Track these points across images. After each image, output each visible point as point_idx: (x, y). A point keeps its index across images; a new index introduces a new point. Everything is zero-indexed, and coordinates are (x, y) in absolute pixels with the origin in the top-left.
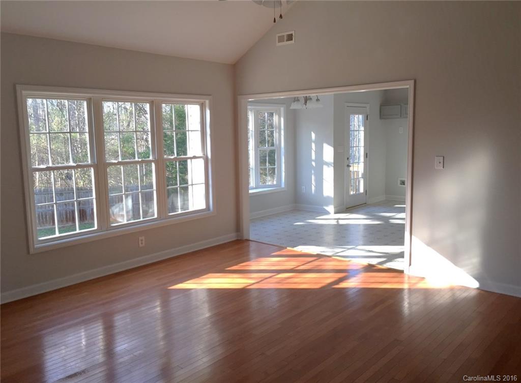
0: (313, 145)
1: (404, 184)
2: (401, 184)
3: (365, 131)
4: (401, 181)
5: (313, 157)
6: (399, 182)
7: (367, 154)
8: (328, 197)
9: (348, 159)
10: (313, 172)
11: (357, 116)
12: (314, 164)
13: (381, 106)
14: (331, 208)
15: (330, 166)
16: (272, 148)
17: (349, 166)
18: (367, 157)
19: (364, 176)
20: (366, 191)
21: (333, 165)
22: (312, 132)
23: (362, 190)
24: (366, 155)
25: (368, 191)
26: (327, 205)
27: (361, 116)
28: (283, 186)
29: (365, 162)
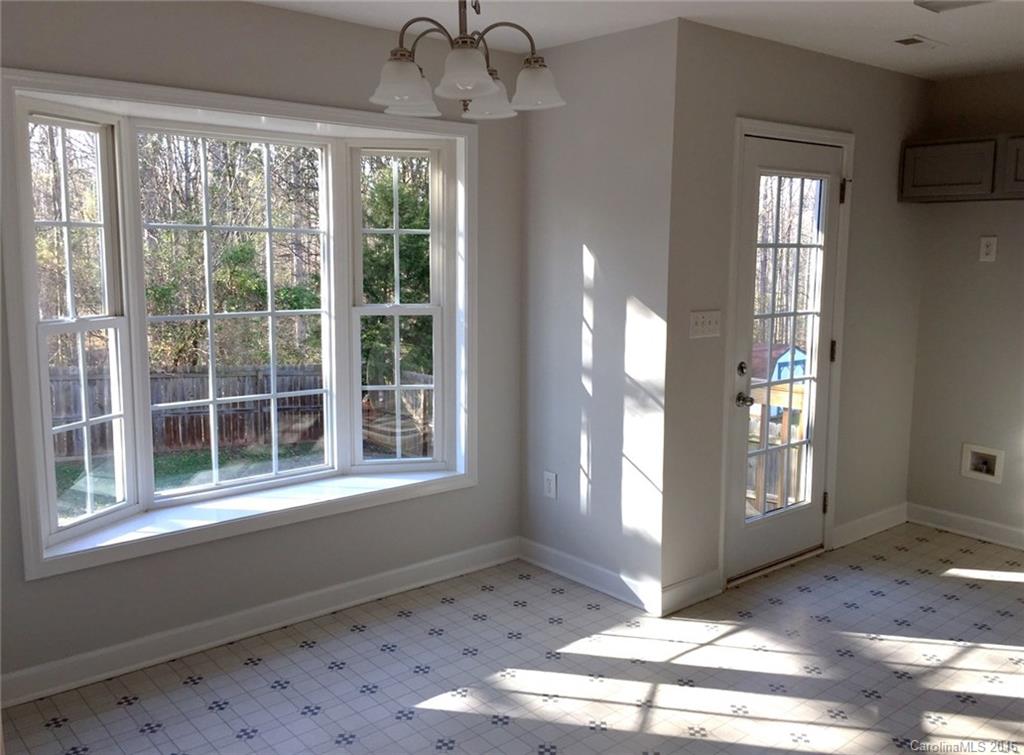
0: (588, 310)
1: (990, 471)
2: (977, 469)
3: (829, 249)
4: (975, 455)
5: (587, 355)
6: (968, 462)
7: (833, 344)
8: (638, 539)
9: (741, 368)
10: (584, 419)
11: (797, 181)
12: (588, 384)
13: (909, 145)
14: (649, 591)
15: (651, 401)
16: (417, 309)
17: (744, 400)
18: (832, 358)
19: (817, 438)
20: (823, 500)
21: (663, 401)
22: (585, 249)
23: (806, 496)
24: (830, 350)
25: (829, 496)
26: (635, 573)
27: (812, 186)
28: (461, 468)
29: (823, 381)
